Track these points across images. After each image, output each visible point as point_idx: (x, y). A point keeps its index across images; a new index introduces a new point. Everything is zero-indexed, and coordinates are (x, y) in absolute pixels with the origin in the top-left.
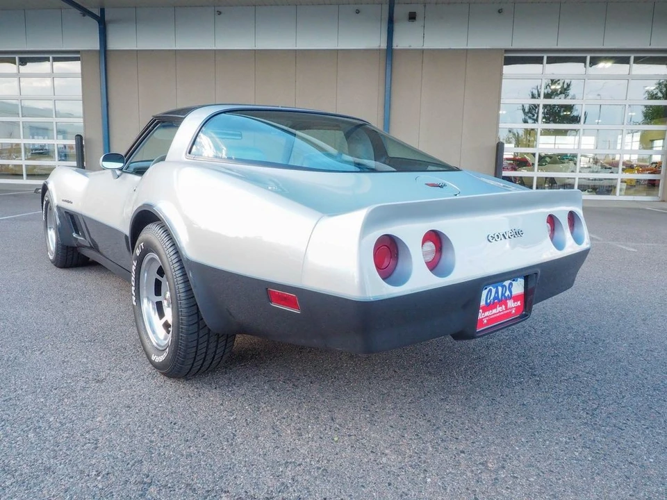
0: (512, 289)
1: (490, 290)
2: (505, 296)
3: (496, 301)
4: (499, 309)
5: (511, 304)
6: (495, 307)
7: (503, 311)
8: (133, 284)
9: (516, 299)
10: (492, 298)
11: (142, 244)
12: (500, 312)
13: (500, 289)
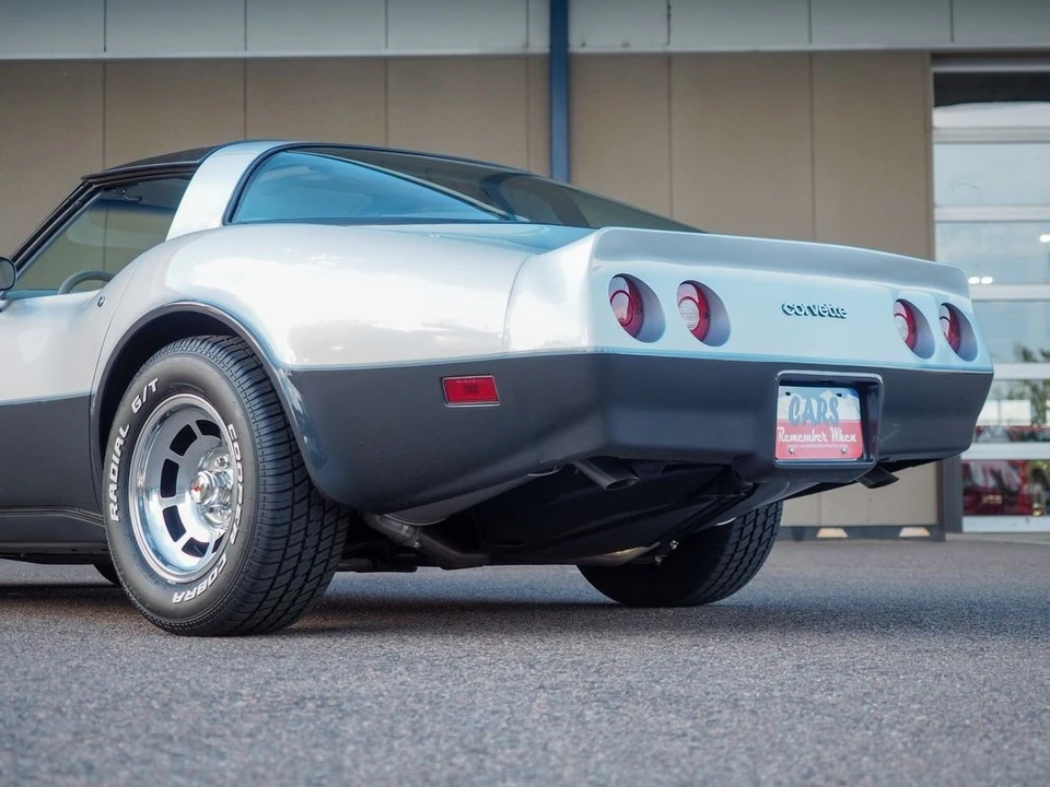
0: (838, 409)
1: (796, 400)
3: (809, 421)
4: (816, 437)
5: (837, 434)
6: (810, 432)
7: (823, 442)
8: (114, 478)
9: (847, 428)
10: (800, 413)
11: (153, 384)
12: (816, 442)
13: (814, 403)
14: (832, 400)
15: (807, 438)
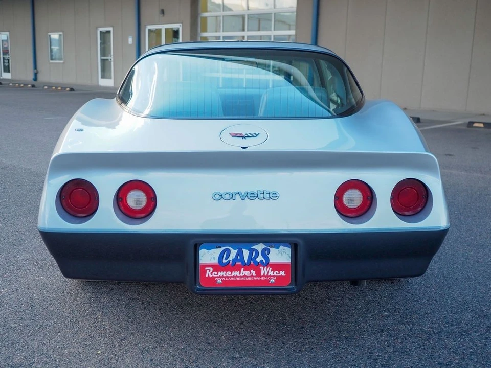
2: (255, 262)
10: (231, 258)
14: (264, 251)
15: (235, 273)
